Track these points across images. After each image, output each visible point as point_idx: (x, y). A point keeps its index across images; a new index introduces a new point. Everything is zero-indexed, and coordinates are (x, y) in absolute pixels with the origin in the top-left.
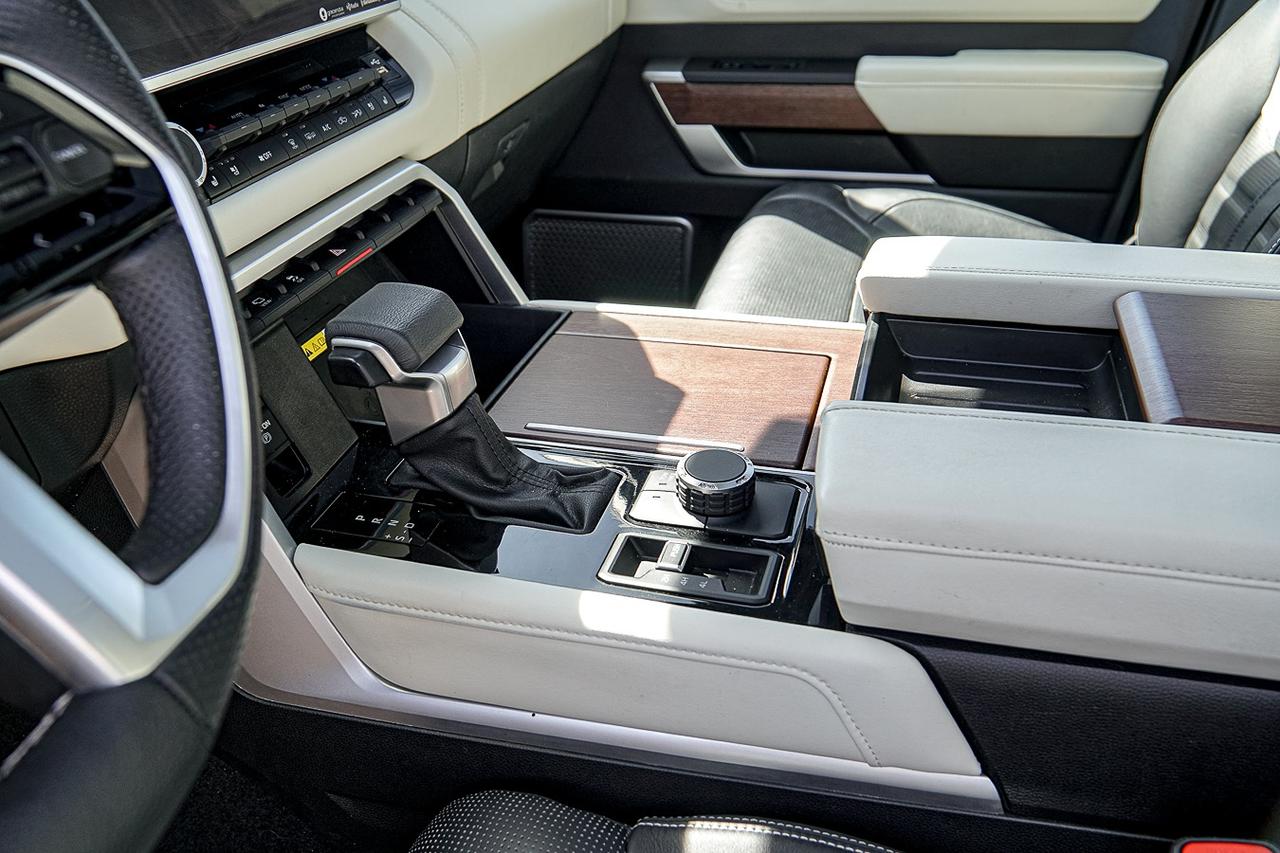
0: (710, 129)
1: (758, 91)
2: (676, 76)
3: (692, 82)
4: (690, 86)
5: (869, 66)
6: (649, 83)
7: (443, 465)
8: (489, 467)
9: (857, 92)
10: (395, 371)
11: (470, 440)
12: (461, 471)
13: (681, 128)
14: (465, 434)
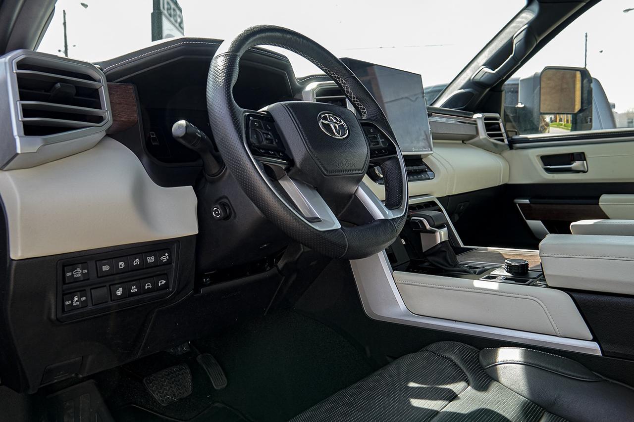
0: (540, 222)
1: (559, 207)
2: (527, 201)
3: (533, 203)
4: (532, 205)
5: (604, 197)
6: (516, 204)
7: (436, 259)
8: (449, 260)
9: (600, 207)
10: (428, 227)
11: (445, 251)
12: (441, 261)
13: (528, 222)
14: (444, 249)
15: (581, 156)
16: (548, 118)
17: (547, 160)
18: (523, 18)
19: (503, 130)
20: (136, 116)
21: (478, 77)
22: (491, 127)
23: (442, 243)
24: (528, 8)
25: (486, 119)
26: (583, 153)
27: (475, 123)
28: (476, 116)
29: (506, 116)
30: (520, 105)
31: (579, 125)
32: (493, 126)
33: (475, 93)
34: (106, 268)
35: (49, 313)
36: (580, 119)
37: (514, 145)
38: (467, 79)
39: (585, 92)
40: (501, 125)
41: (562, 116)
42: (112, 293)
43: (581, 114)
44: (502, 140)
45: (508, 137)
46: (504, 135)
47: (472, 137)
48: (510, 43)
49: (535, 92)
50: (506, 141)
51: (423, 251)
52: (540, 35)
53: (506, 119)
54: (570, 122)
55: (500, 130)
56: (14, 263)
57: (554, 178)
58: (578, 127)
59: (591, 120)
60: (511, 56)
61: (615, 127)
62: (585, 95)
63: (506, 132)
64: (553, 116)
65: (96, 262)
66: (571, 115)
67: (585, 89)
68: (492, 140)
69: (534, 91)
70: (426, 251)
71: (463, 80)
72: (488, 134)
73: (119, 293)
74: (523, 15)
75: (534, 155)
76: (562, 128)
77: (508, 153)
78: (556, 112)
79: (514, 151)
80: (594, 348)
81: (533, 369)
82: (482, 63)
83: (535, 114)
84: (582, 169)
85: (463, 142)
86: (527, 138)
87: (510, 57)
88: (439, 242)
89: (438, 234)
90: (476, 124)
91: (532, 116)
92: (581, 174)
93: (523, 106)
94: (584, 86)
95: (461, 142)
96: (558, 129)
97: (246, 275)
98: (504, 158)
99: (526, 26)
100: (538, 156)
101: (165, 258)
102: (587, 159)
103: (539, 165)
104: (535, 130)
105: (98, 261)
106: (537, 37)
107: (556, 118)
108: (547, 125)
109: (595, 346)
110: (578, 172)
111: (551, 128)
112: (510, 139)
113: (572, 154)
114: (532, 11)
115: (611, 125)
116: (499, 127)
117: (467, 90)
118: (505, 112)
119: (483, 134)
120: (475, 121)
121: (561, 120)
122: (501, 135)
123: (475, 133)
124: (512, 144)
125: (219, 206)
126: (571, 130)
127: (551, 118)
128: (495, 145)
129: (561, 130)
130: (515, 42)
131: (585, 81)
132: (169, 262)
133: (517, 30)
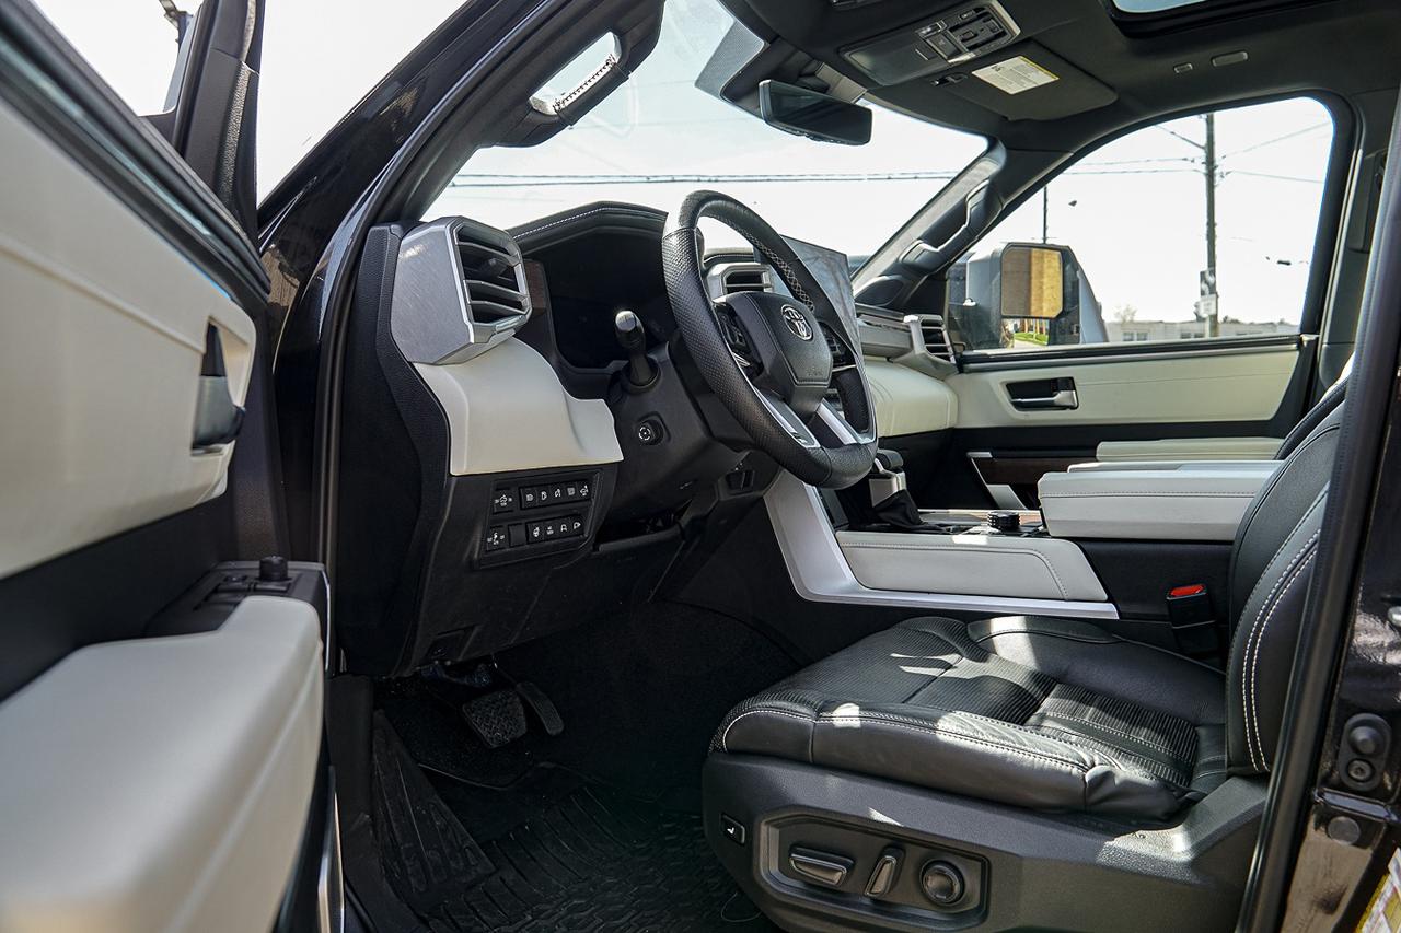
0: (1008, 487)
2: (988, 454)
3: (997, 458)
4: (994, 460)
5: (1103, 445)
6: (971, 459)
7: (892, 515)
10: (881, 469)
11: (904, 503)
12: (899, 517)
13: (988, 486)
14: (902, 501)
15: (1068, 384)
16: (1010, 325)
17: (1015, 389)
18: (980, 169)
19: (948, 343)
20: (544, 303)
21: (911, 258)
22: (931, 337)
23: (899, 492)
24: (990, 154)
25: (923, 324)
26: (1071, 379)
27: (907, 330)
28: (908, 319)
29: (951, 319)
30: (968, 303)
31: (1060, 337)
32: (934, 336)
33: (905, 281)
34: (530, 497)
35: (472, 552)
36: (1062, 327)
37: (966, 366)
38: (893, 260)
39: (1069, 284)
40: (945, 333)
41: (1032, 322)
42: (528, 533)
43: (1063, 320)
44: (947, 358)
45: (955, 354)
46: (950, 349)
47: (903, 352)
48: (962, 206)
49: (993, 283)
50: (953, 359)
51: (874, 505)
52: (1007, 196)
53: (952, 326)
54: (1044, 331)
55: (944, 342)
56: (454, 480)
57: (1027, 419)
58: (1059, 341)
59: (1078, 328)
60: (964, 226)
61: (1107, 341)
62: (1069, 290)
63: (953, 345)
64: (1018, 322)
65: (519, 488)
66: (1047, 321)
67: (1067, 279)
68: (933, 357)
69: (991, 281)
70: (879, 505)
71: (886, 261)
72: (928, 348)
73: (536, 534)
74: (982, 164)
75: (997, 380)
76: (1033, 342)
77: (957, 379)
78: (1021, 315)
79: (964, 375)
80: (1108, 611)
81: (1040, 637)
82: (919, 235)
83: (994, 319)
84: (1069, 403)
85: (888, 359)
86: (986, 355)
87: (962, 228)
88: (896, 491)
89: (895, 480)
90: (910, 332)
91: (989, 321)
92: (1068, 411)
93: (974, 304)
94: (1067, 274)
95: (885, 359)
96: (1027, 343)
97: (644, 533)
98: (949, 386)
99: (987, 182)
100: (1002, 383)
101: (584, 492)
102: (1077, 387)
103: (1004, 397)
104: (995, 343)
105: (523, 487)
106: (1003, 200)
107: (1023, 324)
108: (1010, 336)
109: (1111, 607)
110: (1064, 408)
111: (1016, 341)
112: (958, 356)
113: (1055, 380)
114: (996, 160)
115: (1100, 337)
116: (943, 337)
117: (893, 277)
118: (949, 313)
119: (920, 348)
120: (908, 327)
121: (1031, 329)
122: (945, 350)
123: (905, 345)
124: (962, 365)
125: (647, 424)
126: (1049, 344)
127: (1016, 326)
128: (936, 364)
129: (1031, 345)
130: (969, 205)
131: (1068, 267)
132: (588, 498)
133: (972, 187)
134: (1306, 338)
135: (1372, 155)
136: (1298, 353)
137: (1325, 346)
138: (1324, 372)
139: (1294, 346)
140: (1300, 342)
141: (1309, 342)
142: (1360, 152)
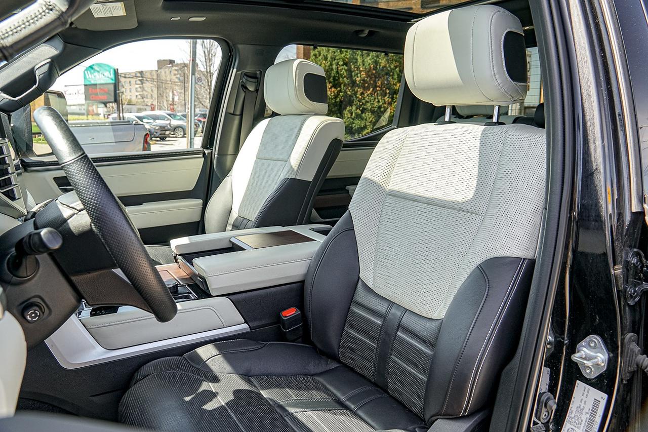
37: (29, 168)
52: (61, 70)
60: (35, 86)
80: (245, 328)
86: (43, 162)
99: (49, 60)
103: (55, 186)
106: (59, 72)
109: (246, 325)
114: (55, 48)
124: (26, 167)
130: (37, 73)
133: (38, 61)
134: (206, 151)
135: (240, 72)
136: (203, 159)
137: (216, 156)
138: (216, 168)
139: (201, 155)
140: (204, 154)
141: (208, 153)
142: (235, 70)
